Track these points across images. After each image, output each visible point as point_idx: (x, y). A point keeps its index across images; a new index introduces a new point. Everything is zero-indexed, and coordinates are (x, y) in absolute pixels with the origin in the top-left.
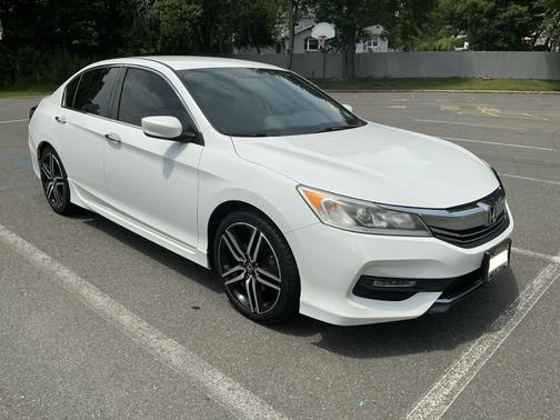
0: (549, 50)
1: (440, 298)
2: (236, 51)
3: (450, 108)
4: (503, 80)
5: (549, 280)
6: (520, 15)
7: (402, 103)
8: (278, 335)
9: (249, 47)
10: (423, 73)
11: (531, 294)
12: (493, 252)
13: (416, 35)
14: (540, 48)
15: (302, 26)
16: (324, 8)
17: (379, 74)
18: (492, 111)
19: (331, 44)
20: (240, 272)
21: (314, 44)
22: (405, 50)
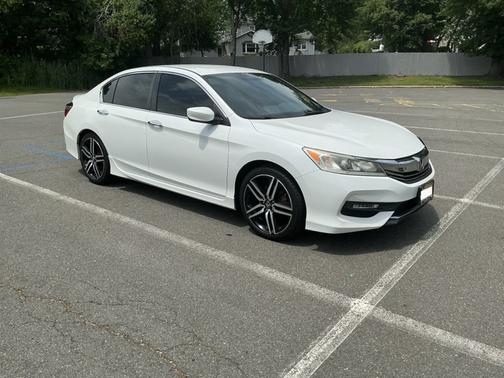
0: (450, 51)
1: (393, 215)
2: (182, 55)
3: (373, 101)
4: (414, 76)
5: (458, 212)
6: (426, 22)
7: (333, 98)
8: (289, 246)
9: (194, 50)
10: (347, 72)
11: (447, 219)
12: (423, 187)
13: (340, 39)
14: (443, 50)
15: (241, 32)
16: (262, 17)
17: (311, 74)
18: (407, 103)
19: (268, 48)
20: (260, 209)
21: (252, 48)
22: (330, 52)
